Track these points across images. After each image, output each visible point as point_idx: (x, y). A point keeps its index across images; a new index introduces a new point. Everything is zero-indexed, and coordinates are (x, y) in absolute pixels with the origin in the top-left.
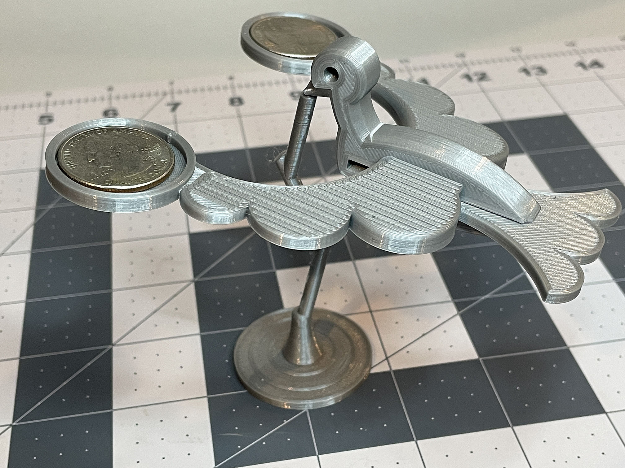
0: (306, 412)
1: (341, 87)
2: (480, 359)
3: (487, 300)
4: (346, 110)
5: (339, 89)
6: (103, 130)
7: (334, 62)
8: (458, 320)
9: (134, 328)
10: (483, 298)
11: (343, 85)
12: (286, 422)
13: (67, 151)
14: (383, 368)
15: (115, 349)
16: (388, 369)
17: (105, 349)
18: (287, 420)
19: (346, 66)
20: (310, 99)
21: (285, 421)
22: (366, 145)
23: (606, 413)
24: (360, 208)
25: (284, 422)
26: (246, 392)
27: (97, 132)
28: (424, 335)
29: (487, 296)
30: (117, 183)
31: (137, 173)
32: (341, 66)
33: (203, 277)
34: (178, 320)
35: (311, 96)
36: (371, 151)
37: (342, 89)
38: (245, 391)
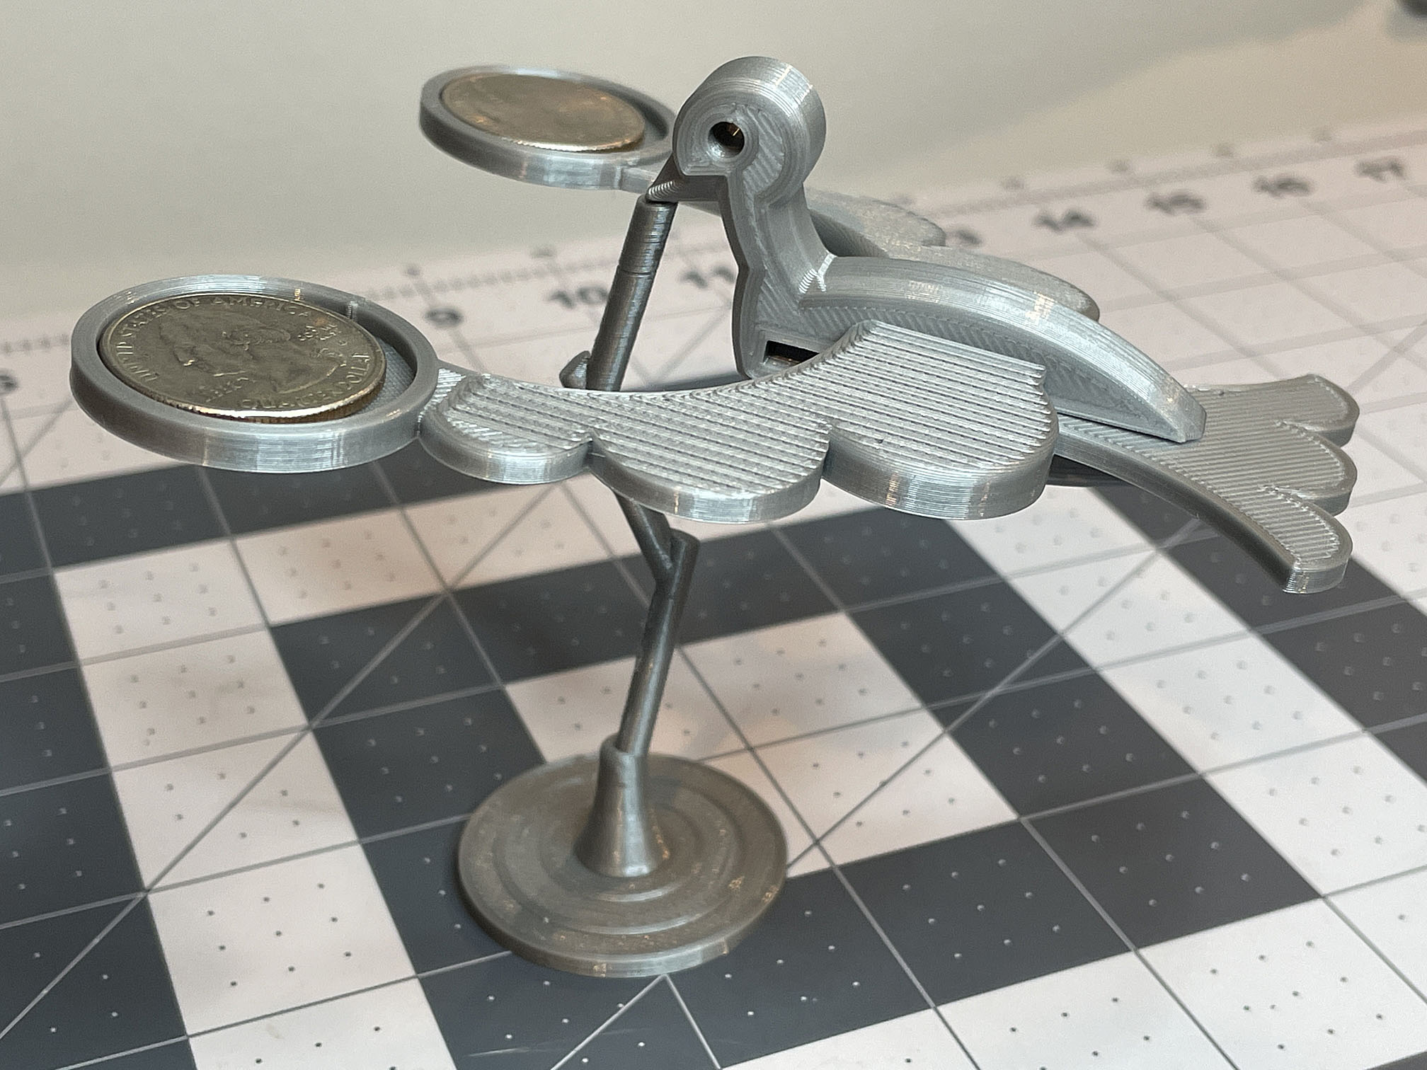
0: (664, 981)
1: (750, 168)
2: (1024, 820)
3: (996, 698)
4: (761, 221)
5: (745, 172)
6: (189, 301)
7: (732, 108)
8: (949, 746)
9: (189, 848)
10: (990, 694)
11: (755, 162)
12: (623, 1008)
13: (121, 345)
14: (813, 864)
15: (152, 898)
16: (824, 865)
17: (131, 901)
18: (625, 1004)
19: (763, 116)
20: (661, 209)
21: (621, 1005)
22: (812, 302)
23: (1324, 897)
24: (841, 426)
25: (620, 1009)
26: (508, 956)
27: (178, 304)
28: (884, 784)
29: (997, 690)
30: (270, 405)
31: (310, 384)
32: (750, 118)
33: (330, 716)
34: (295, 818)
35: (663, 203)
36: (824, 314)
37: (753, 173)
38: (508, 952)
